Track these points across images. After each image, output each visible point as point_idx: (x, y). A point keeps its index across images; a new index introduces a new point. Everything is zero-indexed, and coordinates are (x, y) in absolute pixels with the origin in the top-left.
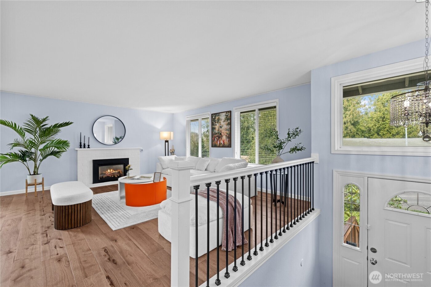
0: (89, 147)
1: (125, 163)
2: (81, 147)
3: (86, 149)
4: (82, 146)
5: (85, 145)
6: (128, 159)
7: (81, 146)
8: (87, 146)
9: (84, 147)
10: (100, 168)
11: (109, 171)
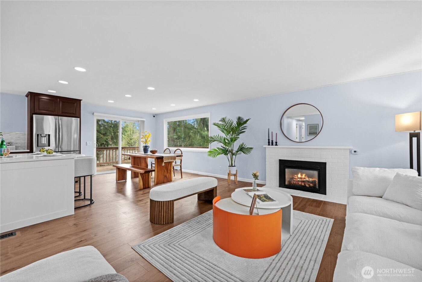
0: (276, 145)
1: (319, 169)
2: (269, 145)
3: (274, 146)
4: (271, 144)
5: (273, 142)
6: (325, 163)
7: (269, 143)
8: (274, 144)
9: (272, 145)
10: (287, 170)
11: (299, 176)
